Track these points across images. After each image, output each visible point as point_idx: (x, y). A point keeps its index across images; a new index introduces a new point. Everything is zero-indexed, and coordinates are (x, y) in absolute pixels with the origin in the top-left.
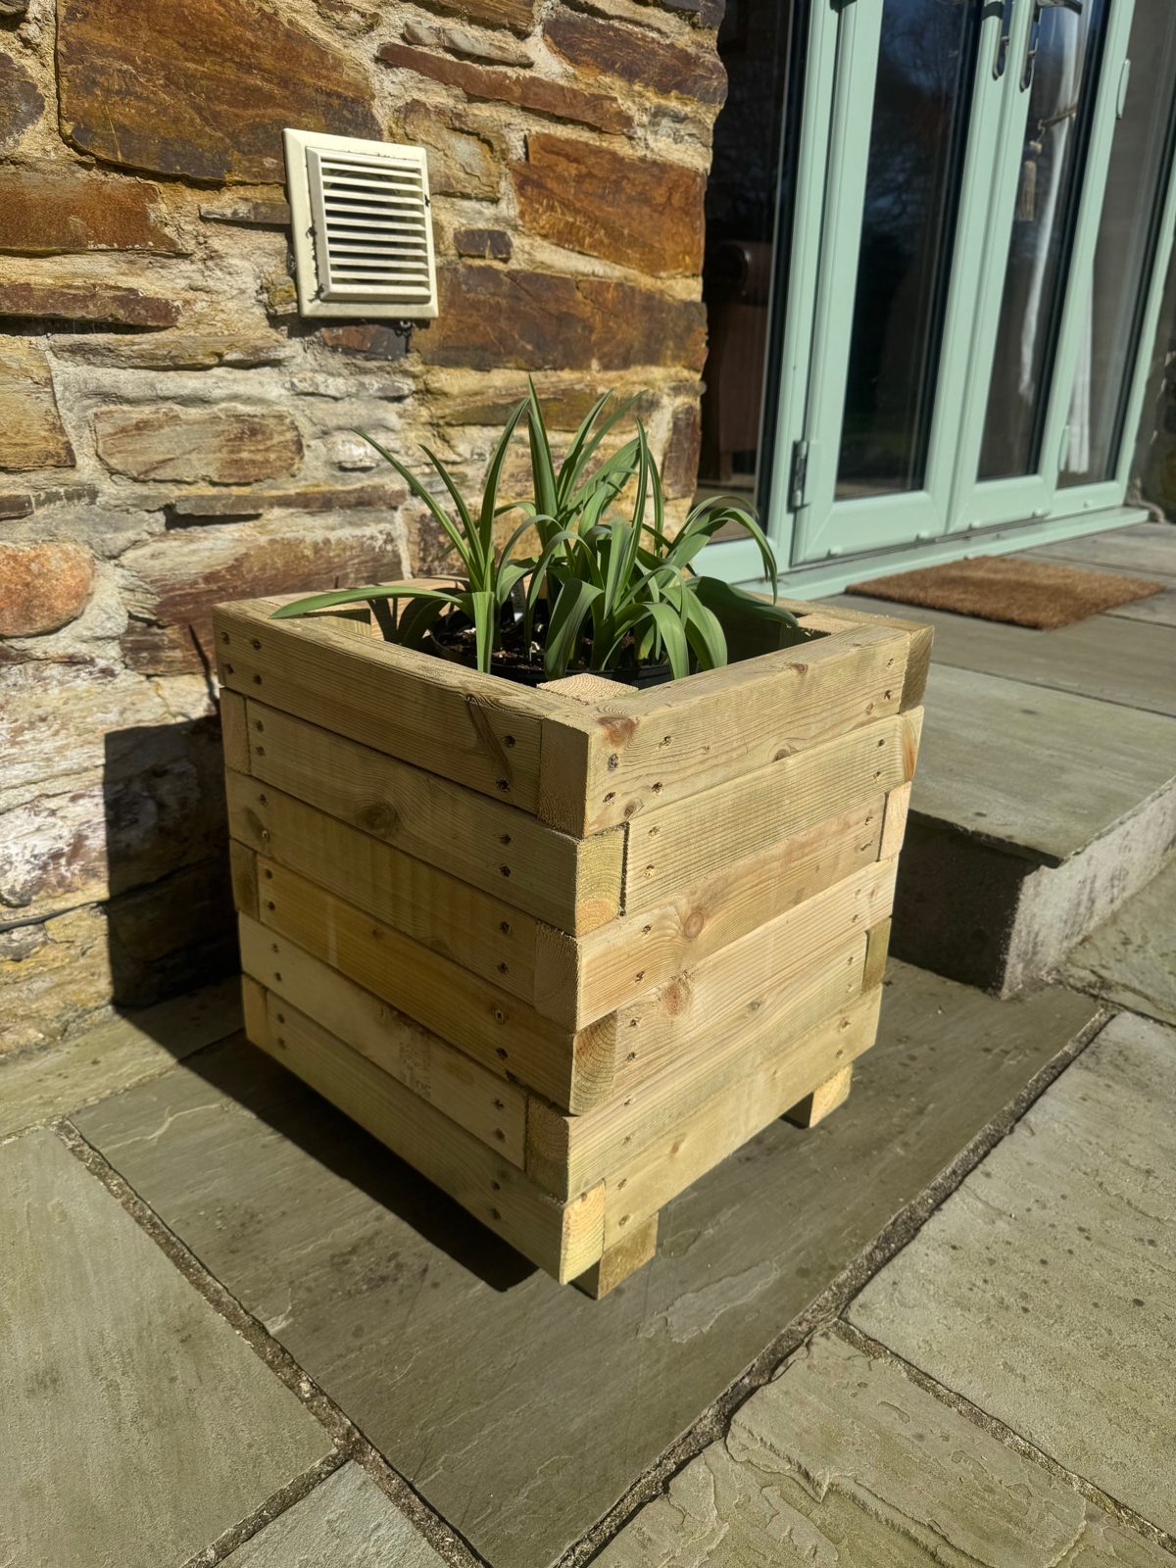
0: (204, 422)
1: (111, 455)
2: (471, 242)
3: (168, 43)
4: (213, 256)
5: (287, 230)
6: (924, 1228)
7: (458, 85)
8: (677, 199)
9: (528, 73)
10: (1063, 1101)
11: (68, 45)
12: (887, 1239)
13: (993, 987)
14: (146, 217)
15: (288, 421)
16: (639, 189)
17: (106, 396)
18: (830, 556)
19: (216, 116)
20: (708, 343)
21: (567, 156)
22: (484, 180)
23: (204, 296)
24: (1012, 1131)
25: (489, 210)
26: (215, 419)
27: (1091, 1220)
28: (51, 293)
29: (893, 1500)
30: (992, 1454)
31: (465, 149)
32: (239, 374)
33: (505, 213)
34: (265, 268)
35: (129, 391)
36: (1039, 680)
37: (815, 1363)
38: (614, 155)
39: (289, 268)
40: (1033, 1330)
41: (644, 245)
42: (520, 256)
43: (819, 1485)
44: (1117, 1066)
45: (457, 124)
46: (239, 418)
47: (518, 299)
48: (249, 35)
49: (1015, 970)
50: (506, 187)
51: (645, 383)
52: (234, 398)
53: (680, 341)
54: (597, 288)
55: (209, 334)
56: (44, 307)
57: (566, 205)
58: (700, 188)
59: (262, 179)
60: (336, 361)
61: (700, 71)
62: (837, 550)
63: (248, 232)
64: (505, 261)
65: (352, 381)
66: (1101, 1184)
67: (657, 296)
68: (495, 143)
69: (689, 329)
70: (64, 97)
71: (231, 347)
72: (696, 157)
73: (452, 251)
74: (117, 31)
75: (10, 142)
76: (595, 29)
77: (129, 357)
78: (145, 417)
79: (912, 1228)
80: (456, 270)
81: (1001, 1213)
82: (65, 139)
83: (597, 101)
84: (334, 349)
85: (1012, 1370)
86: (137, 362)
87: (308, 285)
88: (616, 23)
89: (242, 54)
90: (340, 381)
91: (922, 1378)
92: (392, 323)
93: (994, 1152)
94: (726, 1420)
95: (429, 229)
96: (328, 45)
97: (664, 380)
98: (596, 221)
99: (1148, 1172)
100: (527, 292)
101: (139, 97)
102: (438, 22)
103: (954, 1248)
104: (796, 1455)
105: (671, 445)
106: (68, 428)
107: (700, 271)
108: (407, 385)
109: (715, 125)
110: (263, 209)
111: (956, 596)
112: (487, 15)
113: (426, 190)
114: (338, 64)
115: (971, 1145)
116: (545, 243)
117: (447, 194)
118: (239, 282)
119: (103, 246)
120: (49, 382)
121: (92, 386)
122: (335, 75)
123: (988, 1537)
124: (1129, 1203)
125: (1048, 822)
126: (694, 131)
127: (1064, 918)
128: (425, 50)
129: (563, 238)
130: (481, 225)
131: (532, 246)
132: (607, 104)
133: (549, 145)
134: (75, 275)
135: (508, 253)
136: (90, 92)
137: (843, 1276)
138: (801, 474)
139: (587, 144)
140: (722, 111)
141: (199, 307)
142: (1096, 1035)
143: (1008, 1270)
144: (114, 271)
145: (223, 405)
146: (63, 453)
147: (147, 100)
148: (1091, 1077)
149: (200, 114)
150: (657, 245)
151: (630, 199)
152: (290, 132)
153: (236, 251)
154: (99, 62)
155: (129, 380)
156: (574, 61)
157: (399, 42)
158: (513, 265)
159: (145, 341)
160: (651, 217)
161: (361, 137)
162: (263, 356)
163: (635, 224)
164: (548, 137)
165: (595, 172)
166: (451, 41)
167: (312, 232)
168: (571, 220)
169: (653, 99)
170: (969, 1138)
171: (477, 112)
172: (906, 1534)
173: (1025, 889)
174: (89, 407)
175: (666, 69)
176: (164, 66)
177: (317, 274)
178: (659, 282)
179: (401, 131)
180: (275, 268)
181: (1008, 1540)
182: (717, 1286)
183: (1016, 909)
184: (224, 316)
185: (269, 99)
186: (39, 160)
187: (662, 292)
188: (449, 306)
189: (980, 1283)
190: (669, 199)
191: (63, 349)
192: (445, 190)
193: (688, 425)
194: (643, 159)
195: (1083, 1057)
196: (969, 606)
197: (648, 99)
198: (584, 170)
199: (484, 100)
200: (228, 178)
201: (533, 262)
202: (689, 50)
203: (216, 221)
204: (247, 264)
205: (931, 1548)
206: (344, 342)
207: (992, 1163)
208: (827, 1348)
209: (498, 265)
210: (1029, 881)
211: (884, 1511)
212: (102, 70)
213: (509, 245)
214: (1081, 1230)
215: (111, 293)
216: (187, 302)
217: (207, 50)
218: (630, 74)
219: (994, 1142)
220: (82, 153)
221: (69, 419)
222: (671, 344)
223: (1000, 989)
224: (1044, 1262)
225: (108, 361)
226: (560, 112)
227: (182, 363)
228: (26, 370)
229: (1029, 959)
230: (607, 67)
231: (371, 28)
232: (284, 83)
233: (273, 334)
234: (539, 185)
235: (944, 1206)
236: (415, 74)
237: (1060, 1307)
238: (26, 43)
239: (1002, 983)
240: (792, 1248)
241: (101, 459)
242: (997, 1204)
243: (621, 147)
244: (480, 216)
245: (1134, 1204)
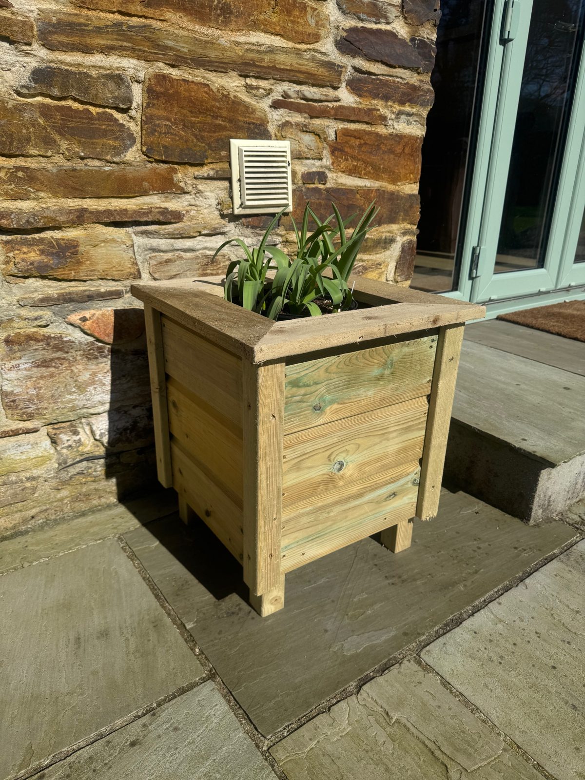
0: (193, 259)
1: (155, 273)
2: (309, 177)
3: (184, 111)
4: (199, 192)
5: (230, 180)
6: (464, 623)
7: (306, 112)
8: (407, 150)
9: (338, 104)
10: (545, 575)
11: (146, 117)
12: (446, 625)
13: (526, 519)
14: (173, 179)
15: (227, 257)
16: (389, 147)
17: (154, 250)
18: (490, 300)
19: (202, 137)
20: (420, 212)
21: (355, 137)
22: (316, 151)
23: (195, 208)
24: (517, 586)
25: (318, 163)
26: (197, 257)
27: (543, 630)
28: (135, 212)
29: (421, 729)
30: (467, 717)
31: (308, 139)
32: (208, 238)
33: (325, 164)
34: (220, 195)
35: (163, 248)
36: (580, 371)
37: (402, 671)
38: (377, 134)
39: (230, 195)
40: (501, 672)
41: (391, 171)
42: (331, 181)
43: (392, 718)
44: (577, 562)
45: (305, 129)
46: (206, 256)
47: (330, 200)
48: (217, 104)
49: (537, 512)
50: (326, 153)
51: (389, 232)
52: (205, 248)
53: (407, 212)
54: (366, 193)
55: (196, 224)
56: (132, 218)
57: (354, 158)
58: (420, 144)
59: (220, 160)
60: (248, 231)
61: (421, 93)
62: (494, 297)
63: (213, 181)
64: (324, 184)
65: (255, 239)
66: (552, 614)
67: (396, 193)
68: (321, 135)
69: (411, 207)
70: (143, 137)
71: (204, 228)
72: (418, 131)
73: (301, 182)
74: (165, 109)
75: (123, 156)
76: (370, 80)
77: (164, 235)
78: (169, 257)
79: (458, 622)
80: (301, 190)
81: (501, 621)
82: (143, 153)
83: (370, 111)
84: (247, 227)
85: (487, 687)
86: (167, 236)
87: (237, 202)
88: (381, 77)
89: (214, 112)
90: (250, 239)
91: (446, 684)
92: (273, 215)
93: (505, 594)
94: (359, 688)
95: (289, 175)
96: (250, 103)
97: (398, 230)
98: (366, 163)
99: (578, 612)
100: (334, 196)
101: (172, 134)
102: (298, 88)
103: (475, 633)
104: (385, 705)
105: (400, 258)
106: (139, 263)
107: (418, 180)
108: (278, 239)
109: (428, 115)
110: (220, 172)
111: (552, 323)
112: (320, 82)
113: (289, 159)
114: (254, 111)
115: (496, 590)
116: (343, 175)
117: (299, 159)
118: (209, 202)
119: (156, 192)
120: (133, 246)
121: (149, 246)
122: (252, 116)
123: (457, 750)
124: (563, 624)
126: (417, 119)
127: (567, 490)
128: (292, 100)
129: (352, 172)
130: (314, 170)
131: (337, 177)
132: (375, 112)
133: (346, 133)
134: (144, 204)
135: (326, 181)
136: (153, 134)
137: (423, 638)
138: (476, 262)
139: (364, 131)
140: (431, 109)
141: (193, 213)
142: (572, 546)
143: (497, 645)
144: (159, 201)
145: (201, 251)
146: (136, 273)
147: (175, 135)
148: (563, 566)
149: (196, 138)
150: (397, 171)
151: (384, 152)
152: (232, 141)
153: (208, 189)
154: (157, 122)
155: (163, 243)
156: (360, 96)
157: (281, 98)
158: (328, 185)
159: (169, 228)
160: (394, 159)
161: (262, 139)
162: (218, 231)
163: (386, 163)
164: (346, 129)
165: (367, 142)
166: (303, 95)
167: (239, 180)
168: (356, 164)
169: (397, 108)
170: (496, 586)
171: (314, 122)
172: (424, 743)
173: (541, 476)
174: (147, 254)
175: (403, 94)
176: (183, 121)
177: (241, 198)
178: (397, 187)
179: (280, 135)
180: (224, 195)
181: (465, 752)
182: (367, 634)
183: (537, 485)
184: (202, 216)
185: (224, 128)
186: (133, 161)
187: (398, 191)
188: (298, 206)
189: (483, 649)
190: (403, 150)
191: (138, 233)
192: (298, 156)
193: (409, 248)
194: (391, 135)
195: (561, 556)
196: (557, 329)
197: (395, 108)
198: (362, 142)
199: (318, 117)
200: (206, 161)
201: (337, 183)
202: (416, 84)
203: (201, 178)
204: (212, 194)
205: (432, 750)
206: (252, 223)
207: (502, 599)
208: (409, 666)
209: (321, 186)
210: (544, 473)
211: (416, 732)
212: (158, 126)
213: (326, 177)
214: (537, 633)
215: (158, 210)
216: (187, 211)
217: (200, 112)
218: (386, 98)
219: (507, 589)
220: (149, 157)
221: (139, 259)
222: (402, 214)
223: (529, 520)
224: (515, 644)
225: (155, 236)
226: (351, 119)
227: (184, 236)
228: (124, 242)
229: (546, 507)
230: (375, 96)
231: (269, 94)
232: (231, 121)
233: (223, 221)
234: (341, 150)
235: (475, 615)
236: (287, 110)
237: (516, 664)
238: (131, 117)
239: (530, 518)
240: (403, 623)
241: (151, 275)
242: (500, 617)
243: (381, 130)
244: (314, 166)
245: (566, 625)
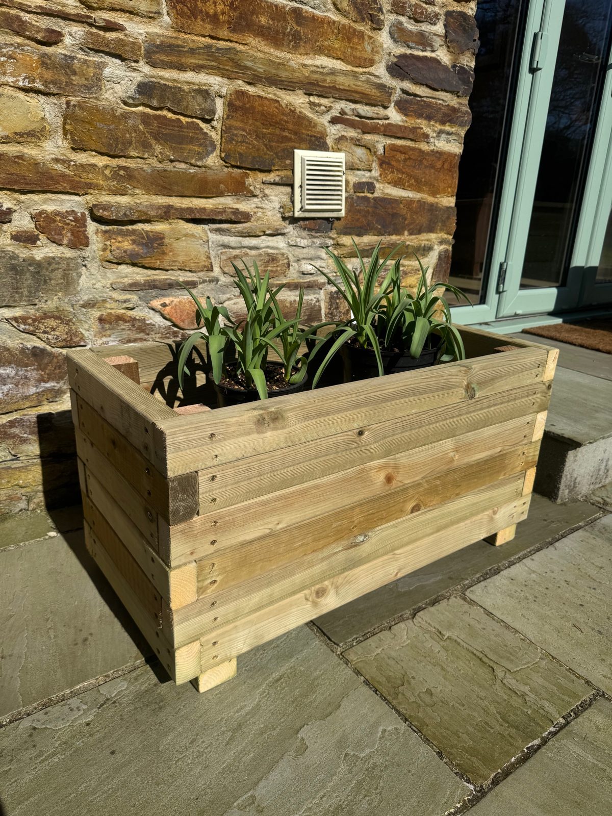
0: (256, 256)
1: (225, 267)
2: (359, 187)
3: (258, 123)
4: (265, 196)
5: (292, 186)
6: (502, 572)
7: (359, 128)
8: (446, 166)
9: (387, 122)
10: (573, 541)
11: (226, 127)
12: (487, 574)
13: (554, 499)
14: (245, 183)
15: (285, 256)
16: (430, 163)
17: (225, 246)
18: (516, 315)
19: (271, 147)
20: (456, 224)
21: (401, 152)
22: (366, 163)
23: (261, 210)
24: (547, 547)
25: (367, 174)
26: (260, 255)
27: (571, 578)
28: (212, 211)
29: (470, 643)
30: (509, 636)
31: (360, 152)
32: (270, 238)
33: (374, 175)
34: (283, 200)
35: (233, 244)
36: (602, 376)
37: (450, 604)
38: (420, 150)
39: (291, 199)
40: (536, 607)
41: (431, 185)
42: (378, 191)
43: (444, 636)
44: (601, 532)
45: (358, 143)
46: (268, 254)
47: (376, 208)
48: (285, 118)
49: (564, 492)
50: (375, 165)
51: (427, 240)
52: (268, 247)
53: (444, 223)
54: (409, 202)
55: (261, 224)
56: (209, 216)
57: (399, 171)
58: (457, 161)
59: (285, 168)
60: (305, 233)
61: (460, 114)
62: (519, 312)
63: (278, 187)
64: (372, 193)
65: (310, 241)
66: (579, 569)
67: (435, 205)
68: (372, 149)
69: (448, 218)
70: (223, 145)
71: (268, 229)
72: (456, 148)
73: (352, 191)
74: (242, 121)
75: (205, 160)
76: (416, 102)
77: (234, 233)
78: (237, 254)
79: (497, 572)
80: (353, 198)
81: (534, 572)
82: (222, 159)
83: (414, 130)
84: (304, 229)
85: (524, 617)
86: (236, 234)
87: (298, 206)
88: (425, 99)
89: (282, 125)
90: (306, 241)
91: (489, 614)
92: (327, 219)
93: (538, 553)
94: (414, 616)
95: (344, 184)
96: (312, 118)
97: (436, 239)
98: (410, 176)
99: (601, 568)
100: (380, 205)
101: (247, 143)
102: (353, 106)
103: (512, 579)
104: (437, 627)
105: (437, 265)
106: (212, 257)
107: (455, 194)
108: (330, 242)
109: (465, 135)
110: (284, 179)
111: (574, 337)
112: (373, 102)
113: (344, 169)
114: (315, 125)
115: (529, 550)
116: (389, 186)
117: (352, 169)
118: (273, 205)
119: (230, 194)
120: (208, 241)
121: (221, 243)
122: (314, 129)
123: (501, 658)
124: (589, 576)
125: (581, 430)
126: (456, 138)
127: (591, 474)
128: (348, 117)
129: (396, 183)
130: (364, 180)
131: (384, 187)
132: (418, 130)
133: (393, 148)
134: (219, 204)
135: (374, 191)
136: (231, 143)
137: (467, 582)
138: (503, 277)
139: (409, 147)
140: (468, 129)
141: (259, 214)
142: (595, 520)
143: (532, 589)
144: (232, 202)
145: (263, 250)
146: (210, 266)
147: (249, 144)
148: (588, 534)
149: (266, 147)
150: (436, 184)
151: (426, 167)
152: (296, 151)
153: (273, 194)
154: (235, 132)
155: (232, 240)
156: (406, 115)
157: (338, 115)
158: (376, 195)
159: (240, 227)
160: (434, 173)
161: (321, 150)
162: (279, 232)
163: (427, 177)
164: (393, 145)
165: (411, 157)
166: (358, 113)
167: (301, 186)
168: (400, 176)
169: (439, 127)
170: (528, 547)
171: (366, 138)
172: (472, 653)
173: (568, 456)
174: (219, 250)
175: (445, 115)
176: (256, 131)
177: (301, 202)
178: (436, 199)
179: (336, 147)
180: (286, 199)
181: (508, 659)
182: (417, 577)
183: (564, 465)
184: (266, 217)
185: (290, 140)
186: (213, 166)
187: (437, 203)
188: (349, 212)
189: (519, 591)
190: (443, 165)
191: (213, 230)
192: (351, 167)
193: (445, 257)
194: (432, 151)
195: (587, 527)
196: (579, 341)
197: (436, 127)
198: (407, 156)
199: (369, 133)
200: (273, 168)
201: (383, 193)
202: (455, 106)
203: (268, 183)
204: (276, 198)
205: (480, 657)
206: (308, 226)
207: (535, 557)
208: (455, 601)
209: (369, 195)
210: (571, 454)
211: (465, 645)
212: (236, 135)
213: (374, 187)
214: (566, 581)
215: (230, 210)
216: (255, 213)
217: (271, 125)
218: (429, 118)
219: (539, 550)
220: (226, 163)
221: (213, 254)
222: (440, 224)
223: (557, 499)
224: (547, 588)
225: (227, 234)
226: (398, 135)
227: (251, 234)
228: (201, 237)
229: (572, 488)
230: (420, 116)
231: (328, 111)
232: (296, 133)
233: (283, 223)
234: (389, 164)
235: (512, 567)
236: (343, 126)
237: (549, 602)
238: (213, 127)
239: (558, 497)
240: (448, 571)
241: (221, 268)
242: (533, 569)
243: (424, 146)
244: (363, 176)
245: (591, 576)
